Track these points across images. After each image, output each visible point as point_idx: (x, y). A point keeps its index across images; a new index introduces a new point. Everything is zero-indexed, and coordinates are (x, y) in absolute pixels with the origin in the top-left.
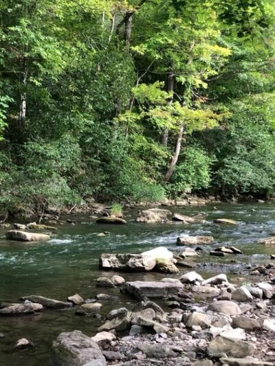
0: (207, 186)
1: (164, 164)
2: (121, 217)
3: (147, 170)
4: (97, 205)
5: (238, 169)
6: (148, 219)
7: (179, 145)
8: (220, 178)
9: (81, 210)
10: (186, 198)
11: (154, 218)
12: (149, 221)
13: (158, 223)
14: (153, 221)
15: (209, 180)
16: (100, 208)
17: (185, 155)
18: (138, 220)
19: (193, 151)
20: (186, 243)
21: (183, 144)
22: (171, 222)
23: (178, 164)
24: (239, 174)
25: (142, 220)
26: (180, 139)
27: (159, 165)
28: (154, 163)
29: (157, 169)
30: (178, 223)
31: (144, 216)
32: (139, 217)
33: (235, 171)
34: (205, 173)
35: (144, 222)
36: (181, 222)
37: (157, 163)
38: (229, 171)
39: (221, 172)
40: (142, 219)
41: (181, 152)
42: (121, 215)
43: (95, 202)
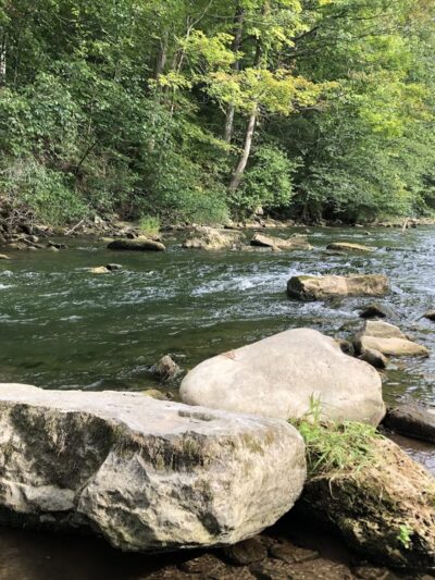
0: (287, 203)
1: (228, 170)
2: (158, 240)
3: (203, 180)
4: (121, 224)
5: (330, 179)
6: (208, 242)
7: (249, 142)
8: (304, 193)
9: (92, 231)
10: (258, 220)
11: (218, 240)
12: (210, 246)
13: (227, 249)
14: (217, 246)
15: (289, 194)
16: (126, 228)
17: (258, 158)
18: (189, 244)
19: (269, 151)
20: (318, 294)
21: (254, 142)
22: (249, 248)
23: (248, 168)
24: (332, 186)
25: (196, 245)
26: (250, 133)
27: (219, 172)
28: (212, 169)
29: (216, 179)
30: (261, 249)
31: (199, 237)
32: (191, 238)
33: (326, 183)
34: (286, 183)
35: (200, 248)
36: (269, 249)
37: (216, 168)
38: (318, 182)
39: (304, 186)
40: (196, 243)
41: (251, 153)
42: (159, 236)
43: (120, 220)
